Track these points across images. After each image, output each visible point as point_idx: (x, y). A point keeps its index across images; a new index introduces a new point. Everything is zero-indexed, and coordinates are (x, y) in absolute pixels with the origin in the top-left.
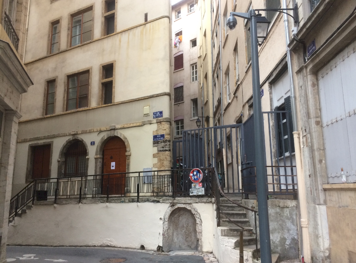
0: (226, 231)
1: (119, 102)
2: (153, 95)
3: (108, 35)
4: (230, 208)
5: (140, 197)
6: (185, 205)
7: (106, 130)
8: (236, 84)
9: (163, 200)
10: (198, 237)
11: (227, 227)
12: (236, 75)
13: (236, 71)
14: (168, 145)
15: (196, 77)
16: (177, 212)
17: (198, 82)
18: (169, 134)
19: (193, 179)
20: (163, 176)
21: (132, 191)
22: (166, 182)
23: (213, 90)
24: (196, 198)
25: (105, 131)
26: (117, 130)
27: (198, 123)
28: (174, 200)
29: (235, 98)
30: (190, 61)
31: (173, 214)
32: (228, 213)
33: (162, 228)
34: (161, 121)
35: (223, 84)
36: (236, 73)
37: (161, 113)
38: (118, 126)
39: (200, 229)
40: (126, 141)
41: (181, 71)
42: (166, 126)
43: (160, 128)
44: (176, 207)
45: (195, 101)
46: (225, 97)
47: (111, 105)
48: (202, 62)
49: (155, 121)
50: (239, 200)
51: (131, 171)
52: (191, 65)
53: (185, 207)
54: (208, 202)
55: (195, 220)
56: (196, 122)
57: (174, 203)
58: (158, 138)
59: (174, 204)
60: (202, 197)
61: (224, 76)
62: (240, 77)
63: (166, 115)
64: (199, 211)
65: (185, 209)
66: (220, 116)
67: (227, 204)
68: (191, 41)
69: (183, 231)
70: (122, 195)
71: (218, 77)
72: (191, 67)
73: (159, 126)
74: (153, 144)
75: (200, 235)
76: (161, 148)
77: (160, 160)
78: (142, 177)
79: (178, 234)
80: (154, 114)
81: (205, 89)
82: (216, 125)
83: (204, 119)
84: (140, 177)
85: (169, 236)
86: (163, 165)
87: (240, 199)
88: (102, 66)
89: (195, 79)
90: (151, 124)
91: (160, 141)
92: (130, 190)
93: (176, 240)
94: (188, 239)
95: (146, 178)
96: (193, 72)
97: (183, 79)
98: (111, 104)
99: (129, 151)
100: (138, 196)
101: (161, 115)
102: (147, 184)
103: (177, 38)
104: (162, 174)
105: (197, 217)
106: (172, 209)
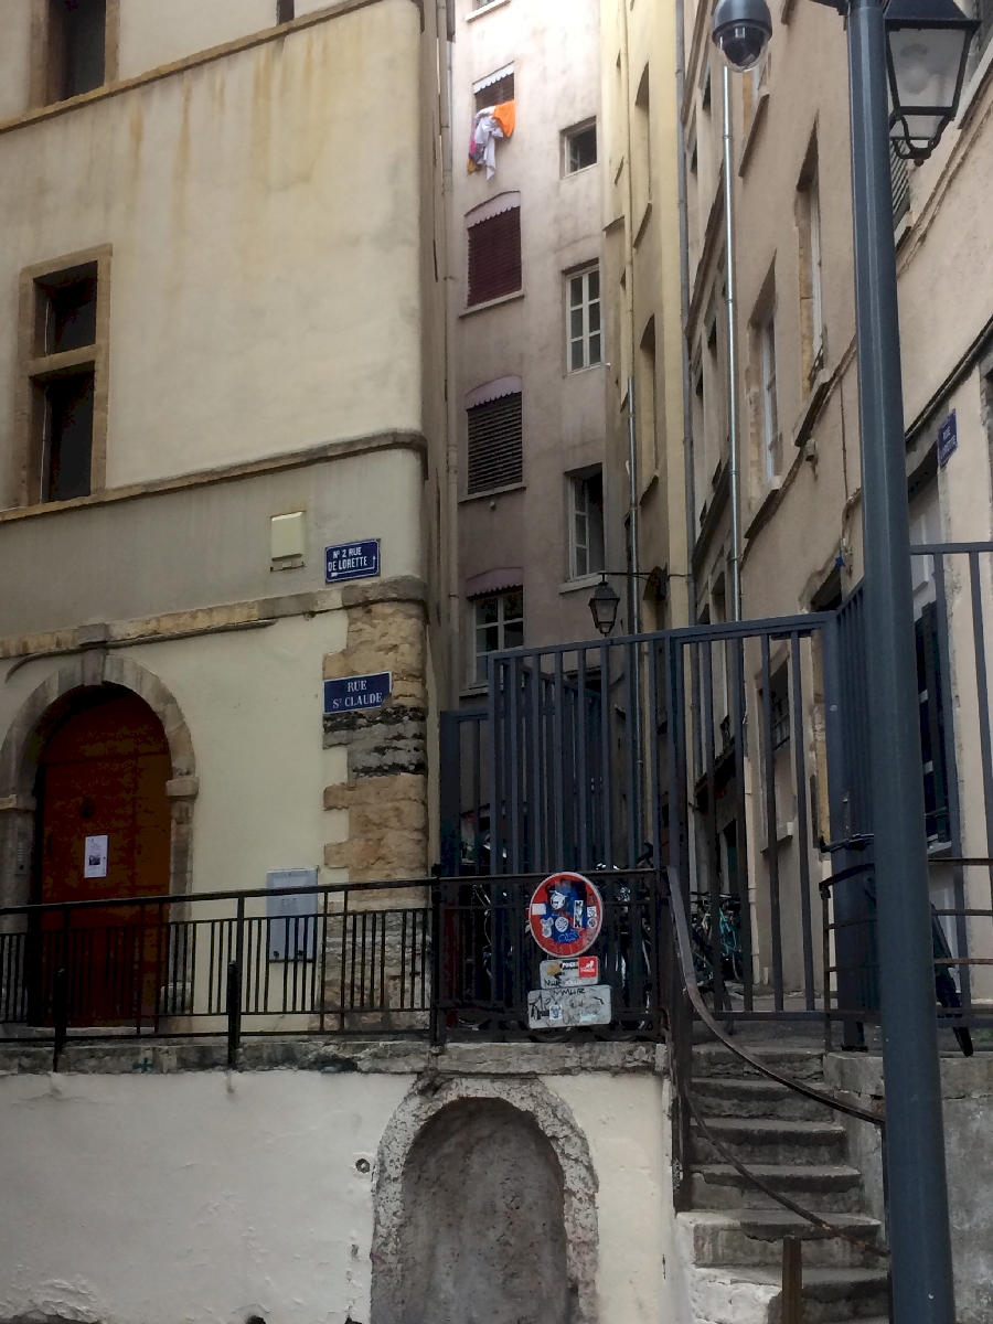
0: (723, 1235)
1: (130, 487)
2: (324, 448)
3: (71, 101)
4: (753, 1105)
5: (242, 1039)
6: (498, 1085)
7: (54, 648)
8: (812, 379)
9: (375, 1056)
10: (576, 1271)
11: (734, 1212)
12: (811, 328)
13: (809, 308)
14: (410, 735)
15: (595, 341)
16: (457, 1124)
17: (608, 375)
18: (420, 676)
19: (548, 934)
20: (377, 919)
21: (200, 1004)
22: (393, 953)
23: (688, 419)
24: (562, 1046)
25: (50, 655)
26: (117, 647)
27: (605, 610)
28: (437, 1055)
29: (806, 466)
30: (558, 249)
31: (430, 1136)
32: (740, 1133)
33: (371, 1215)
34: (372, 596)
35: (743, 384)
36: (810, 318)
37: (370, 549)
38: (123, 629)
39: (588, 1222)
40: (169, 709)
41: (512, 310)
42: (399, 626)
43: (365, 636)
44: (450, 1096)
45: (588, 484)
46: (754, 457)
47: (83, 507)
48: (628, 258)
49: (335, 597)
50: (808, 1058)
51: (198, 887)
52: (566, 272)
53: (498, 1100)
54: (635, 1070)
55: (559, 1174)
56: (592, 602)
57: (438, 1073)
58: (355, 695)
59: (438, 1081)
60: (600, 1039)
61: (748, 335)
62: (831, 342)
63: (400, 560)
64: (580, 1123)
65: (497, 1108)
66: (725, 569)
67: (738, 1077)
68: (563, 132)
69: (492, 1235)
70: (144, 1030)
71: (712, 342)
72: (564, 286)
73: (359, 625)
74: (327, 730)
75: (587, 1258)
76: (368, 753)
77: (364, 825)
78: (255, 923)
79: (458, 1256)
80: (329, 557)
81: (646, 415)
82: (705, 620)
83: (639, 585)
84: (246, 923)
85: (411, 1262)
86: (383, 851)
87: (816, 1052)
88: (35, 280)
89: (586, 352)
90: (313, 614)
91: (361, 716)
92: (188, 996)
93: (447, 1286)
94: (516, 1281)
95: (278, 927)
96: (577, 315)
97: (522, 356)
98: (87, 500)
99: (188, 773)
100: (234, 1033)
101: (369, 563)
102: (286, 961)
103: (483, 116)
104: (375, 906)
105: (568, 1157)
106: (425, 1108)
